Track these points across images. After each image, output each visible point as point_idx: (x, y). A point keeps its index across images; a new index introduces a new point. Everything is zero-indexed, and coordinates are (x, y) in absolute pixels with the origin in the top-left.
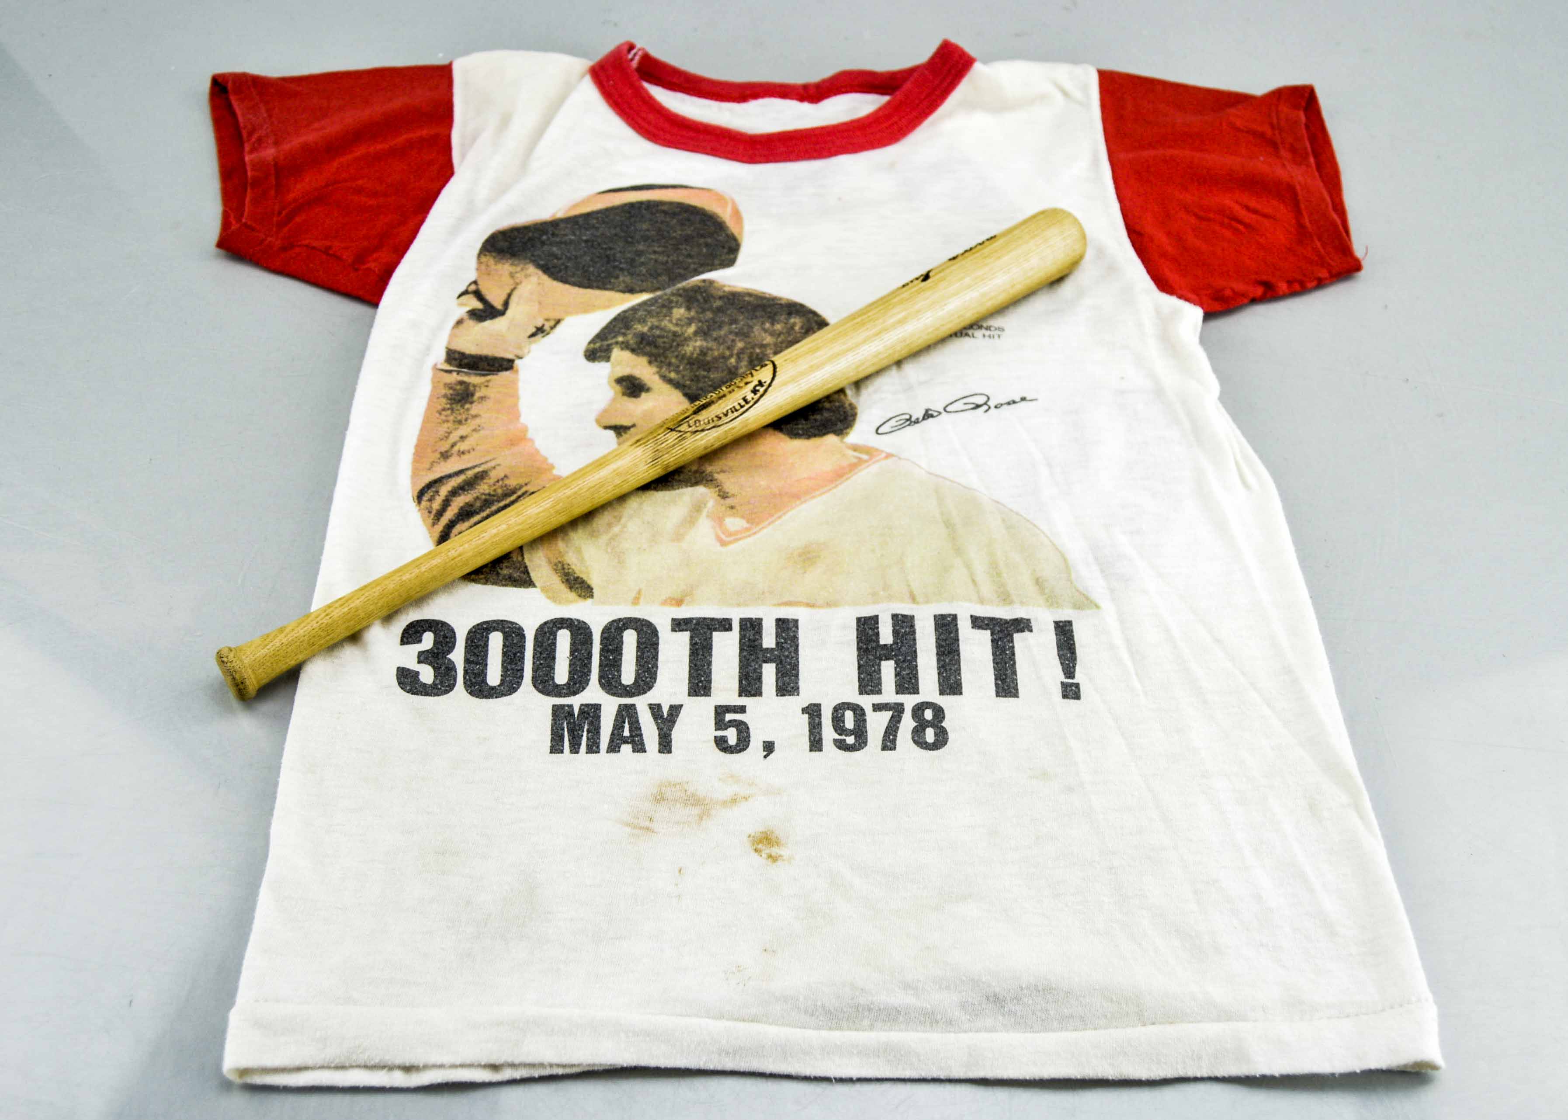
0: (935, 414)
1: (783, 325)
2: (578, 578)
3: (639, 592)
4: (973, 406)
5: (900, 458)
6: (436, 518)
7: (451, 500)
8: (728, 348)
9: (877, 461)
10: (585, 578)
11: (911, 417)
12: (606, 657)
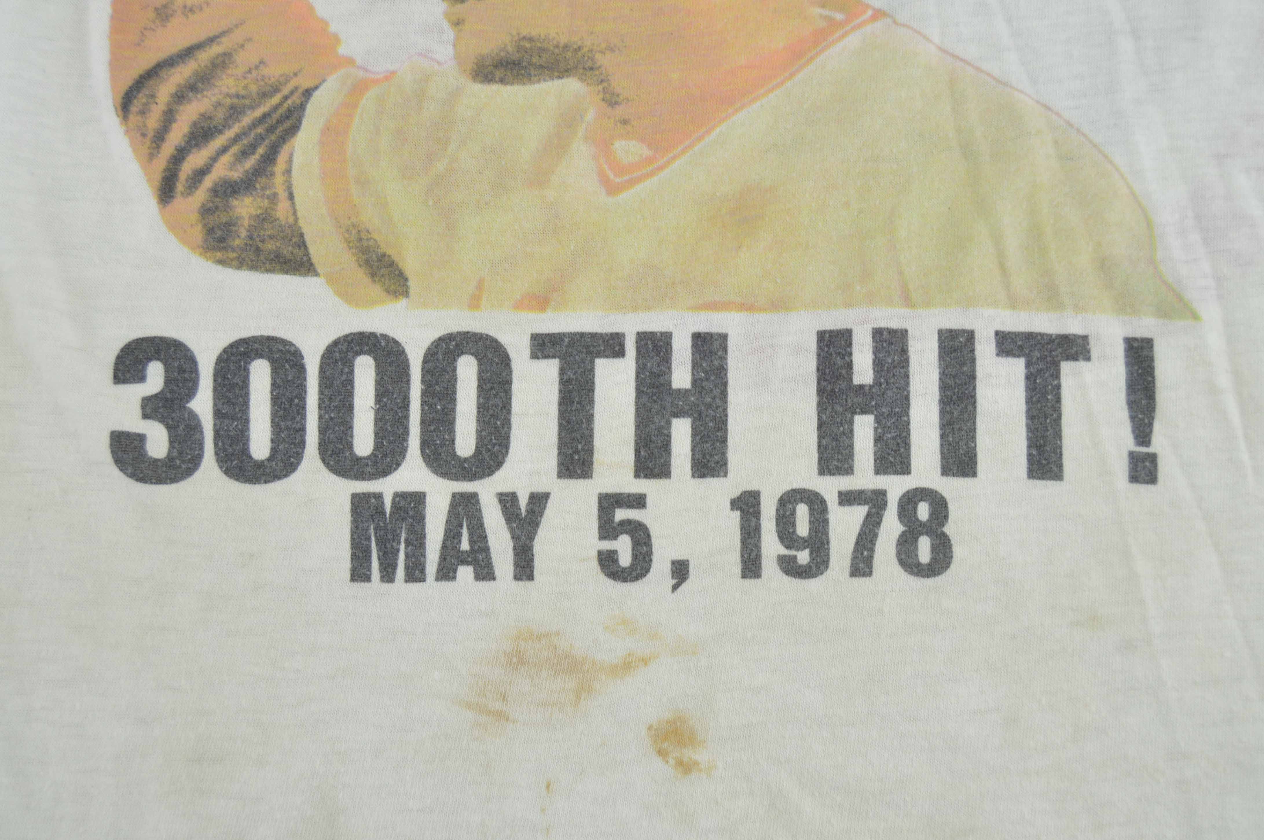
2: (384, 255)
3: (480, 286)
6: (154, 145)
7: (177, 111)
10: (395, 258)
12: (430, 406)
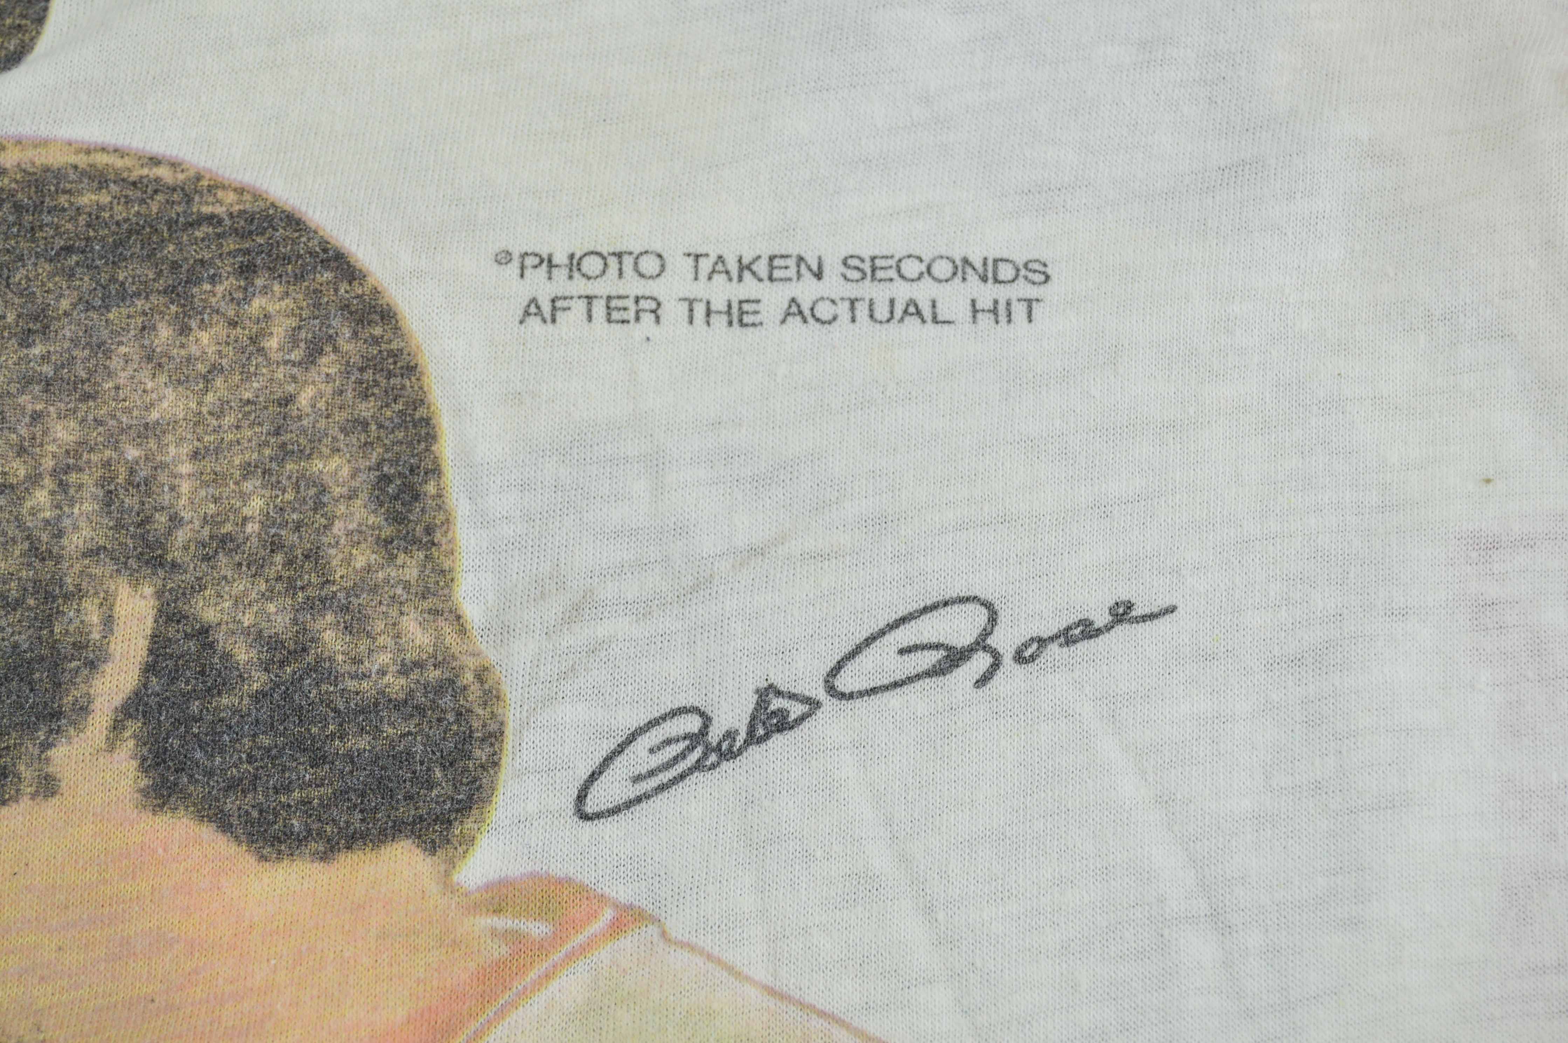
0: (796, 710)
1: (220, 329)
4: (929, 659)
5: (663, 934)
8: (21, 451)
9: (584, 949)
11: (707, 721)
